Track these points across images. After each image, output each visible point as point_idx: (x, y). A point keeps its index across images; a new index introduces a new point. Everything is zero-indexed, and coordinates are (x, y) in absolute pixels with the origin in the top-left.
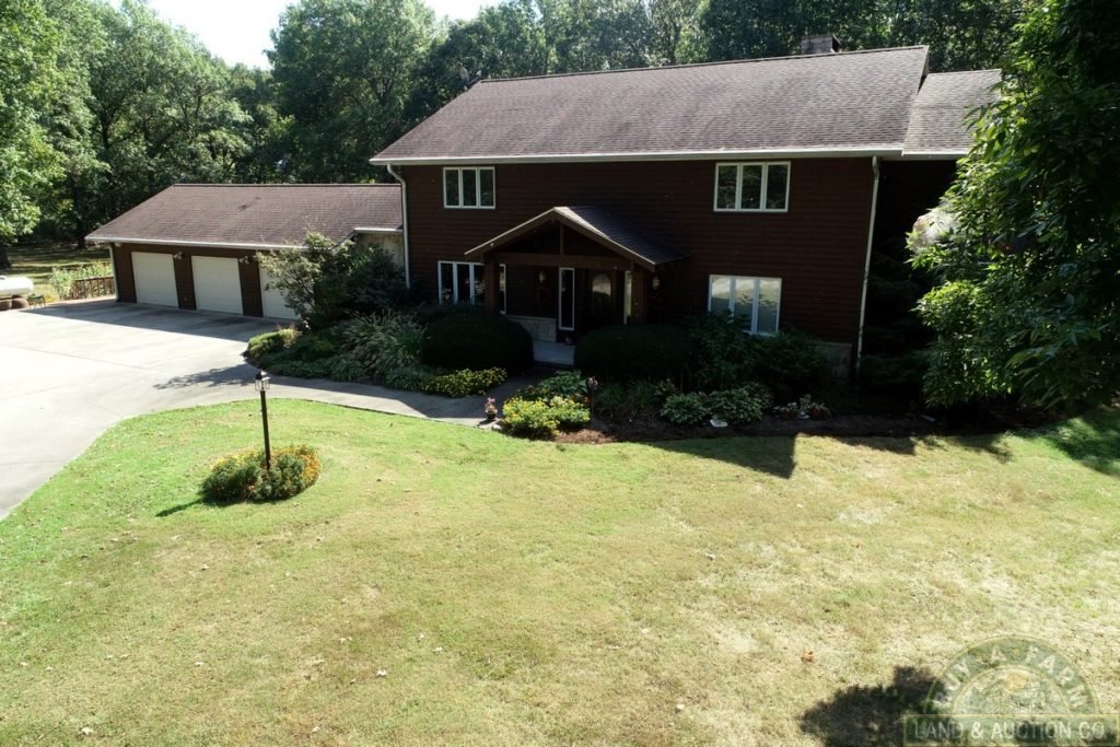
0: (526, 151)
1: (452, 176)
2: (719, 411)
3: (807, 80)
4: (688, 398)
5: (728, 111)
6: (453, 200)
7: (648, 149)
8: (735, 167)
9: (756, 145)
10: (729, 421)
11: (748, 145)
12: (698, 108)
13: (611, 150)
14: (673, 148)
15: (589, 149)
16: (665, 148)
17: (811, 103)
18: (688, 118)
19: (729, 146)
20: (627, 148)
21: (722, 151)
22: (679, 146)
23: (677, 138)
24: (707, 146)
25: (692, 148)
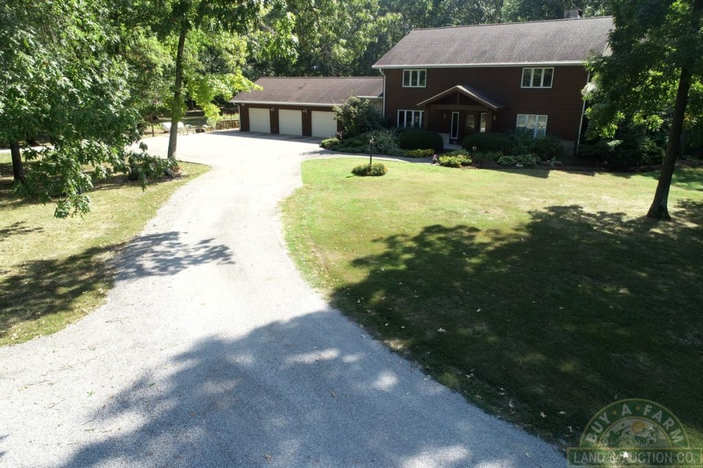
0: (441, 63)
1: (407, 74)
2: (520, 161)
3: (565, 31)
4: (508, 157)
5: (529, 45)
6: (407, 83)
7: (495, 62)
8: (531, 70)
9: (540, 60)
10: (524, 165)
11: (537, 61)
12: (516, 44)
13: (479, 62)
14: (506, 62)
15: (469, 62)
16: (502, 62)
17: (565, 42)
18: (512, 48)
19: (529, 61)
20: (486, 62)
21: (526, 63)
22: (508, 61)
23: (507, 58)
24: (519, 61)
25: (513, 62)
